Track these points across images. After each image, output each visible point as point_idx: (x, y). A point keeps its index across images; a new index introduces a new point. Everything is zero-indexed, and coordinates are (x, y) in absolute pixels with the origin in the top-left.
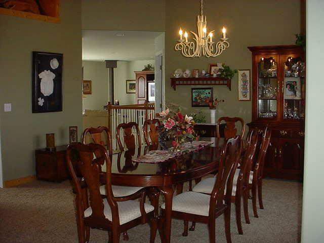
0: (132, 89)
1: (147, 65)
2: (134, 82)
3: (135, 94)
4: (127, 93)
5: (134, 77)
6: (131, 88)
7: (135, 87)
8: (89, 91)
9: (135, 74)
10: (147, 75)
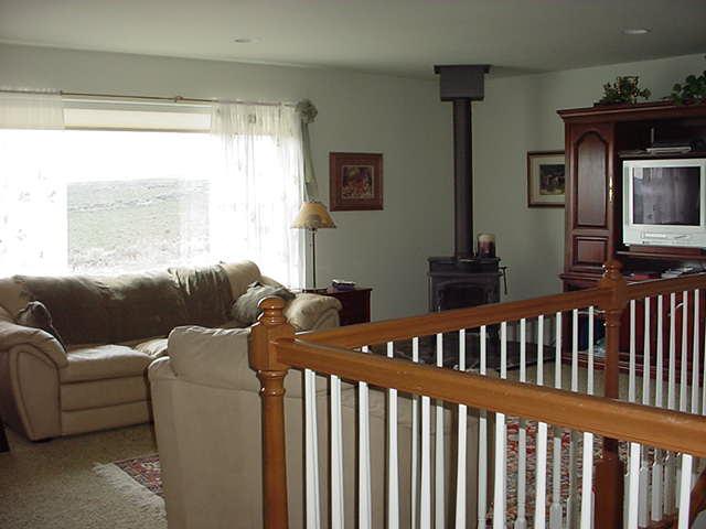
0: (551, 190)
1: (613, 81)
2: (559, 160)
3: (562, 211)
4: (530, 206)
5: (556, 136)
6: (546, 186)
7: (562, 181)
8: (369, 195)
9: (562, 124)
10: (618, 124)
